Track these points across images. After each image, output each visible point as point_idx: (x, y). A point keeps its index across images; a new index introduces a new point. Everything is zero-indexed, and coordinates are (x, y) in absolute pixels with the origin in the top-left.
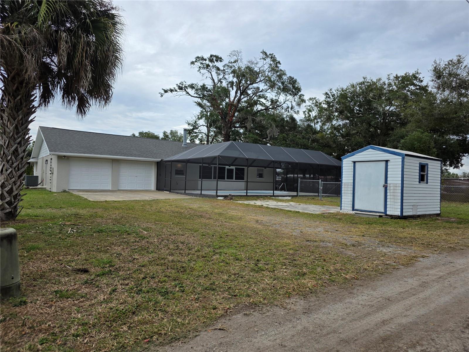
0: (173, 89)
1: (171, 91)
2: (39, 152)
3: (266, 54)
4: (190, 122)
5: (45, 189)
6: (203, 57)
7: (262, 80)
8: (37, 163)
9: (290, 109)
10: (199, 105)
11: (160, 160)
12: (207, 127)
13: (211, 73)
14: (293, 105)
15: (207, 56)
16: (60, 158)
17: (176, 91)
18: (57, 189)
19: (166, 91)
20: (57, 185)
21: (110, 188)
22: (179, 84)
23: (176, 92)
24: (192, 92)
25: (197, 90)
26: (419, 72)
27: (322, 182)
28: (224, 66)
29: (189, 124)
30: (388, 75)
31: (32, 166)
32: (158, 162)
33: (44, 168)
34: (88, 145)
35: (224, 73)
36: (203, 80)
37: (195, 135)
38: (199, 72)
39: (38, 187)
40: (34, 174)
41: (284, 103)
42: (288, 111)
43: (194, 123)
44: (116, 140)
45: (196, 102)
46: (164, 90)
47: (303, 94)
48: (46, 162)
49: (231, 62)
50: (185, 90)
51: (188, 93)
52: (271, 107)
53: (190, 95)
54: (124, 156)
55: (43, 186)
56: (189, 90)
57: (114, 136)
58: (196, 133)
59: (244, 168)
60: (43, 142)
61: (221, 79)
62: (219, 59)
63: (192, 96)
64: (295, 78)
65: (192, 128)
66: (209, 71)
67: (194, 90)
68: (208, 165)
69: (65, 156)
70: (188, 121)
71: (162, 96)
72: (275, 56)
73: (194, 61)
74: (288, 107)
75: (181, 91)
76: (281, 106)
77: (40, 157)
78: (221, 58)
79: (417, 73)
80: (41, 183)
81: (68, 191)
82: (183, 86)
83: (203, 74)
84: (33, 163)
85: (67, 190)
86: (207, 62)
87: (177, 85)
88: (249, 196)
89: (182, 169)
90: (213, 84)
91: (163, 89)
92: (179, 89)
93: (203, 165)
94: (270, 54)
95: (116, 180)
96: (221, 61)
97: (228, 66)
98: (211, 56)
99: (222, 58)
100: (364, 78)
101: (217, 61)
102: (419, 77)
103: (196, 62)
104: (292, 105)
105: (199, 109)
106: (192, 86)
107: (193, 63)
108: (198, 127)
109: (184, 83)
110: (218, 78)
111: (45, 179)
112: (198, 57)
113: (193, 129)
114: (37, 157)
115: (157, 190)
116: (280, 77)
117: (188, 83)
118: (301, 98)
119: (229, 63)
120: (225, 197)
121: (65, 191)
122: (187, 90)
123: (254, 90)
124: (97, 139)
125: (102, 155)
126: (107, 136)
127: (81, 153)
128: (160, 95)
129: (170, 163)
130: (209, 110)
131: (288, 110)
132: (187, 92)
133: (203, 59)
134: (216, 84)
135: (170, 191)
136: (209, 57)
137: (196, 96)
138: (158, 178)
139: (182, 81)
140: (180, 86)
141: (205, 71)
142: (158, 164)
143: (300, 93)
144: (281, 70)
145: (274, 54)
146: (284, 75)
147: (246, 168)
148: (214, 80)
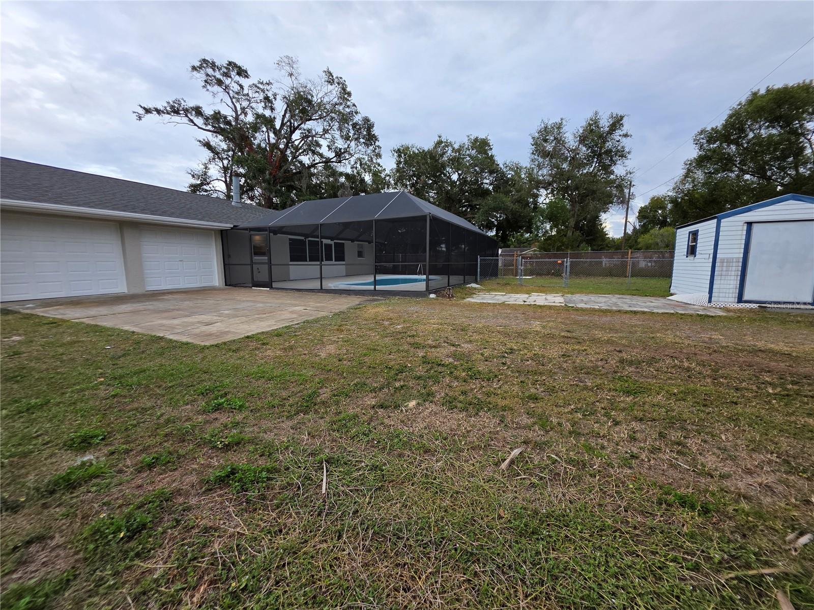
0: (162, 109)
1: (159, 112)
3: (331, 74)
4: (196, 173)
6: (214, 62)
10: (207, 145)
11: (232, 226)
12: (226, 182)
13: (228, 94)
17: (168, 113)
19: (148, 111)
21: (122, 288)
22: (171, 103)
23: (169, 116)
24: (199, 121)
25: (207, 119)
28: (251, 87)
29: (193, 176)
35: (249, 100)
36: (214, 103)
37: (206, 194)
38: (205, 89)
41: (352, 156)
43: (202, 175)
45: (200, 141)
46: (144, 108)
47: (381, 145)
49: (263, 82)
50: (186, 116)
51: (192, 121)
52: (335, 159)
53: (195, 125)
56: (193, 117)
58: (206, 191)
59: (343, 243)
61: (245, 108)
62: (242, 72)
63: (199, 128)
64: (372, 120)
65: (199, 182)
66: (224, 90)
67: (202, 118)
70: (192, 171)
71: (140, 118)
72: (345, 81)
73: (197, 64)
75: (176, 115)
76: (347, 159)
78: (246, 72)
82: (181, 108)
86: (218, 75)
87: (168, 103)
89: (264, 245)
90: (234, 115)
91: (141, 107)
92: (172, 111)
94: (337, 78)
96: (246, 77)
97: (258, 87)
98: (230, 63)
99: (248, 72)
101: (239, 74)
103: (200, 68)
105: (208, 154)
106: (198, 111)
107: (195, 68)
108: (211, 181)
109: (183, 103)
112: (205, 60)
113: (202, 184)
115: (226, 285)
117: (191, 104)
119: (259, 82)
122: (189, 115)
123: (304, 132)
128: (134, 116)
132: (190, 119)
133: (213, 66)
134: (239, 113)
135: (271, 287)
136: (226, 65)
137: (207, 128)
138: (226, 263)
139: (179, 97)
140: (174, 106)
141: (216, 88)
142: (224, 235)
143: (377, 143)
144: (354, 105)
145: (343, 79)
146: (356, 113)
147: (347, 244)
148: (235, 107)
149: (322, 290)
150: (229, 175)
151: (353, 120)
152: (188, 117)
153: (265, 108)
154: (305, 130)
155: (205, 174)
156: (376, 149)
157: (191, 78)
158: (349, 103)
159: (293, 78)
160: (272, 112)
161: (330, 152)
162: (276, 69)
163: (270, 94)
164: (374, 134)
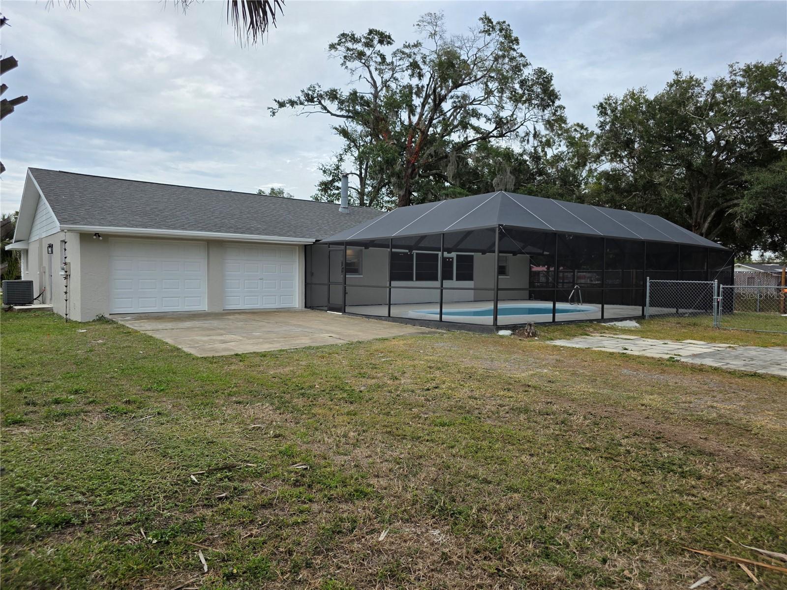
0: (296, 99)
1: (292, 103)
2: (31, 230)
3: (490, 21)
4: (327, 167)
5: (49, 312)
6: (353, 35)
7: (479, 79)
8: (27, 251)
9: (531, 136)
10: (344, 133)
11: (314, 240)
12: (360, 176)
13: (368, 67)
14: (537, 129)
15: (361, 32)
16: (86, 238)
17: (302, 103)
18: (83, 313)
19: (282, 105)
20: (82, 304)
21: (204, 307)
22: (306, 91)
23: (303, 106)
24: (333, 106)
25: (341, 102)
26: (783, 60)
27: (721, 286)
28: (395, 54)
29: (324, 172)
30: (731, 66)
31: (16, 259)
32: (306, 246)
33: (45, 264)
34: (148, 208)
35: (393, 70)
36: (352, 82)
38: (344, 67)
39: (33, 306)
40: (22, 275)
41: (522, 125)
42: (528, 140)
43: (335, 170)
44: (203, 198)
45: (336, 129)
46: (279, 102)
47: (564, 105)
48: (50, 249)
49: (409, 45)
50: (320, 103)
51: (325, 108)
52: (495, 133)
53: (329, 112)
54: (235, 232)
55: (43, 303)
56: (327, 103)
57: (198, 191)
58: (338, 190)
59: (473, 256)
60: (41, 204)
61: (387, 81)
62: (385, 39)
63: (332, 114)
64: (549, 71)
65: (330, 178)
66: (364, 64)
67: (336, 102)
68: (407, 251)
69: (97, 235)
70: (323, 166)
71: (274, 113)
72: (509, 25)
73: (336, 41)
74: (527, 134)
75: (310, 103)
76: (515, 130)
77: (35, 237)
78: (389, 37)
79: (779, 63)
80: (41, 297)
81: (110, 317)
82: (315, 95)
83: (352, 71)
84: (19, 252)
85: (107, 316)
86: (359, 47)
87: (303, 91)
88: (560, 323)
89: (355, 260)
90: (373, 91)
91: (276, 101)
92: (306, 100)
93: (393, 250)
94: (498, 23)
95: (217, 290)
96: (389, 43)
97: (403, 53)
98: (371, 32)
99: (392, 37)
100: (677, 74)
101: (381, 42)
102: (783, 71)
103: (339, 44)
104: (535, 129)
105: (343, 142)
106: (333, 95)
107: (332, 47)
109: (317, 88)
110: (382, 78)
111: (48, 288)
112: (343, 35)
113: (333, 181)
114: (26, 239)
116: (517, 69)
117: (325, 88)
118: (558, 113)
119: (405, 46)
120: (513, 328)
121: (101, 320)
122: (323, 102)
123: (457, 100)
124: (163, 195)
125: (186, 229)
126: (181, 190)
127: (137, 226)
128: (269, 113)
129: (343, 247)
130: (361, 144)
131: (526, 138)
132: (323, 105)
133: (354, 39)
134: (379, 89)
135: (344, 312)
136: (365, 35)
137: (341, 114)
138: (307, 282)
139: (314, 83)
140: (309, 94)
141: (357, 64)
142: (308, 250)
143: (557, 103)
144: (522, 56)
145: (507, 23)
146: (526, 65)
147: (477, 256)
148: (375, 82)
149: (389, 318)
150: (364, 167)
151: (522, 75)
152: (321, 104)
153: (412, 76)
154: (458, 97)
155: (338, 168)
156: (556, 111)
157: (329, 57)
158: (514, 54)
159: (437, 37)
160: (420, 79)
161: (488, 124)
162: (416, 32)
163: (418, 58)
164: (553, 90)
